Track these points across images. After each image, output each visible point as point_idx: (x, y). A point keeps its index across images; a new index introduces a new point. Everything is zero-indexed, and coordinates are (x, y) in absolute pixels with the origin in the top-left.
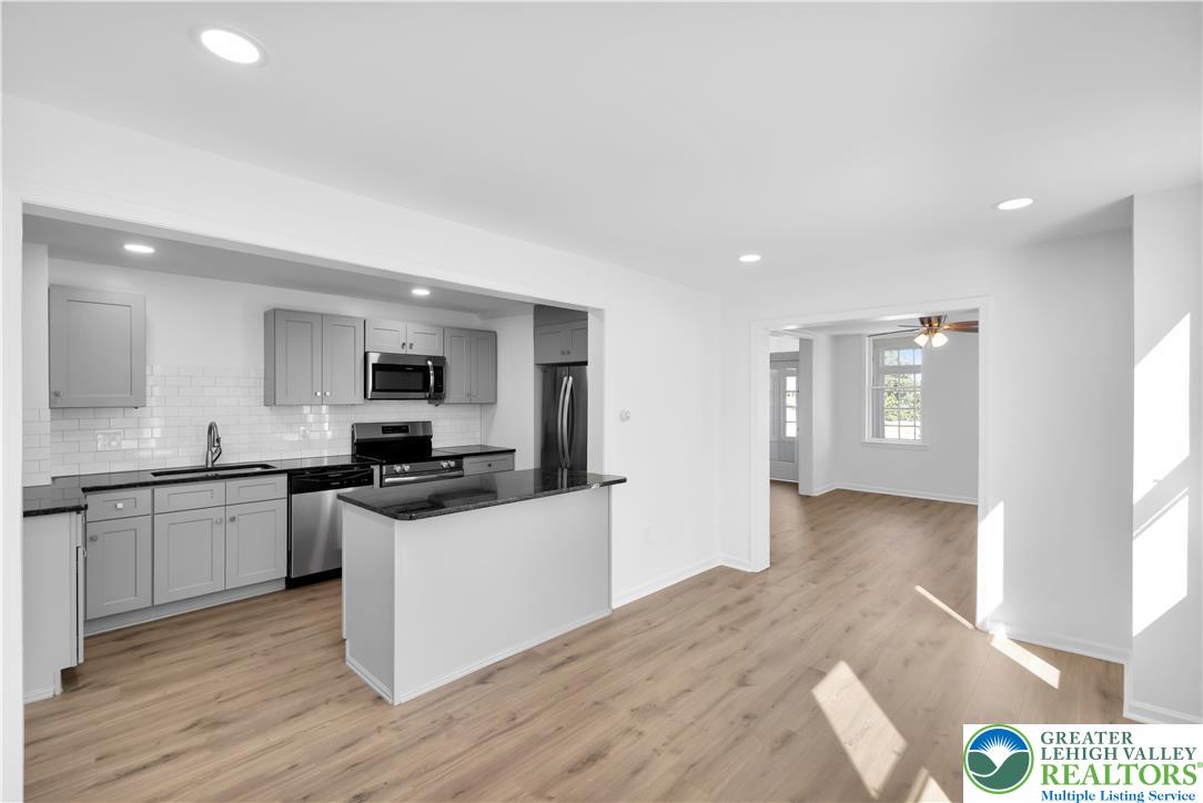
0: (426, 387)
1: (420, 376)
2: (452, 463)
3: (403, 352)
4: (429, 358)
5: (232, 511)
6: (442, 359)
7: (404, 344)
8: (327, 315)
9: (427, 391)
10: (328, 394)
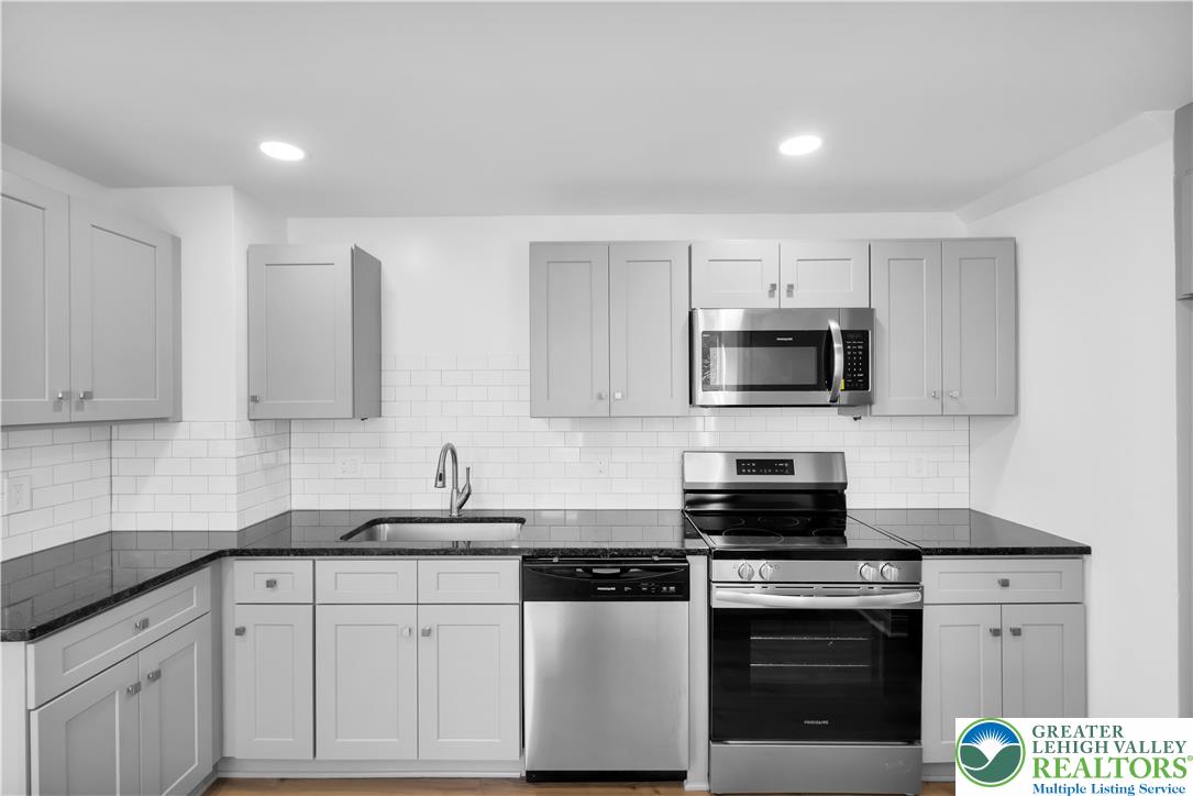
0: (825, 380)
1: (809, 355)
2: (892, 571)
3: (773, 304)
4: (835, 313)
5: (429, 617)
6: (868, 313)
7: (774, 286)
8: (615, 243)
9: (829, 386)
10: (618, 396)
